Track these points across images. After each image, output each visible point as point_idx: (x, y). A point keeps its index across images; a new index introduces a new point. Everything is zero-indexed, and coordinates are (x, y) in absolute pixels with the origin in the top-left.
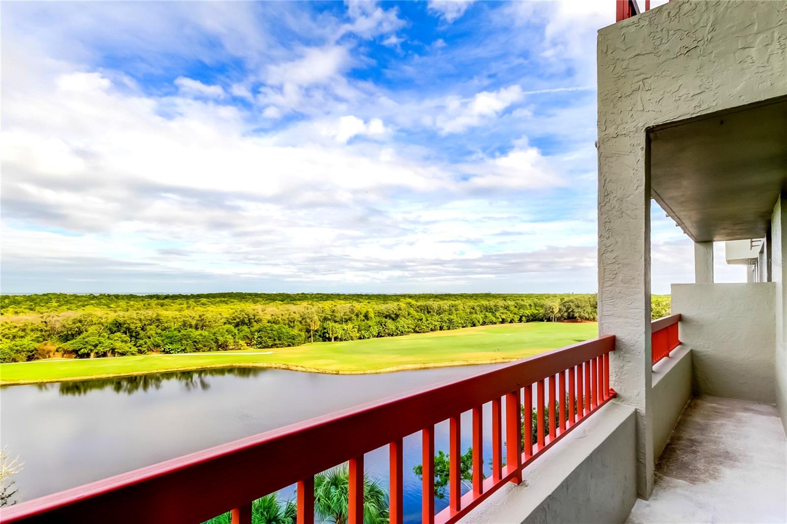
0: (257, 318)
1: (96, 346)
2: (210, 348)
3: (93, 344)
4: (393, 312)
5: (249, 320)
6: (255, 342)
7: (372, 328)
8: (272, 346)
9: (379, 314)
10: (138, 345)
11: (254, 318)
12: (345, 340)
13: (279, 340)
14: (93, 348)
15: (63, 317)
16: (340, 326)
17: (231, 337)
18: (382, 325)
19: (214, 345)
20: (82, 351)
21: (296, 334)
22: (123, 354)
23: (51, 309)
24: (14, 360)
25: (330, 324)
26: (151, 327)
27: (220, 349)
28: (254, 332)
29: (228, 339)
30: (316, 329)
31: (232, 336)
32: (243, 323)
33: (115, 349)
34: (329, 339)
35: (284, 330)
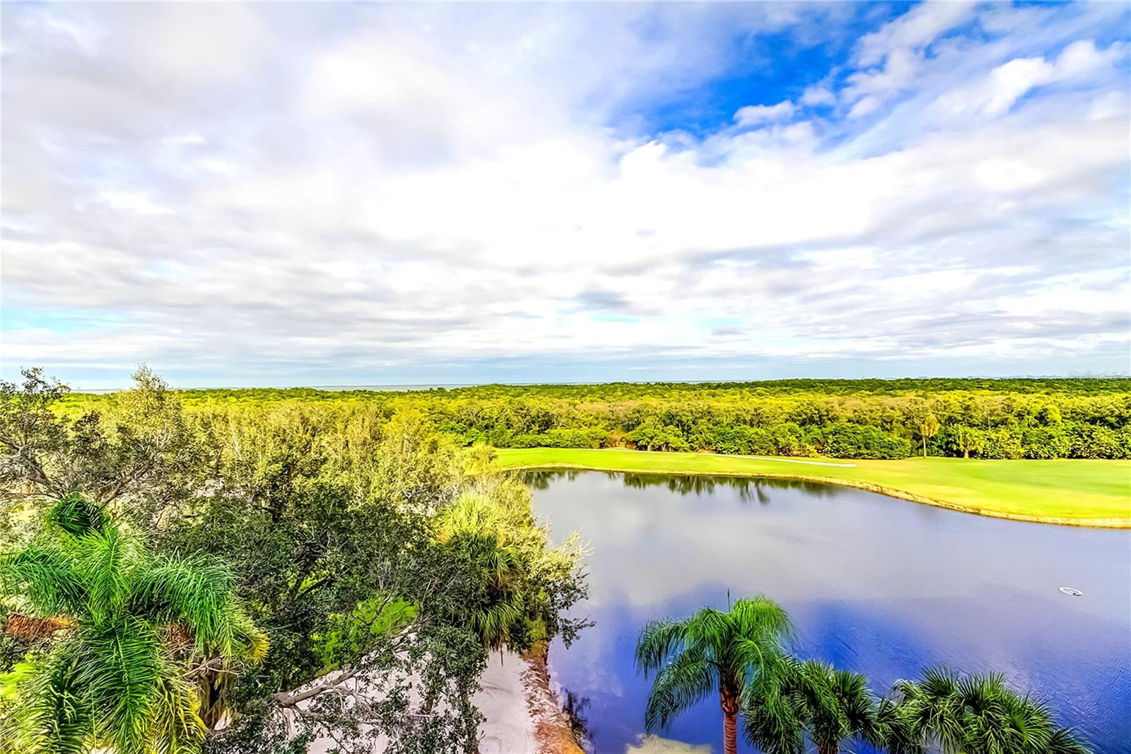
0: (831, 414)
1: (652, 438)
2: (769, 452)
3: (650, 436)
4: (1113, 412)
5: (820, 417)
6: (830, 449)
7: (1056, 439)
8: (855, 456)
9: (1075, 415)
10: (690, 440)
11: (827, 415)
12: (992, 458)
13: (867, 449)
14: (649, 440)
15: (626, 406)
16: (982, 432)
17: (794, 439)
18: (1081, 436)
19: (773, 448)
20: (641, 442)
21: (895, 442)
22: (676, 450)
23: (617, 398)
24: (591, 447)
25: (960, 429)
26: (703, 421)
27: (781, 453)
28: (827, 434)
29: (791, 442)
30: (931, 435)
31: (797, 437)
32: (812, 421)
33: (668, 443)
34: (960, 454)
35: (874, 434)
